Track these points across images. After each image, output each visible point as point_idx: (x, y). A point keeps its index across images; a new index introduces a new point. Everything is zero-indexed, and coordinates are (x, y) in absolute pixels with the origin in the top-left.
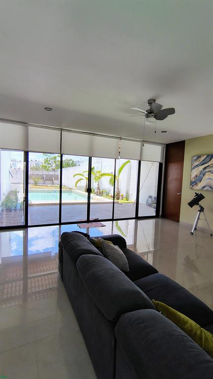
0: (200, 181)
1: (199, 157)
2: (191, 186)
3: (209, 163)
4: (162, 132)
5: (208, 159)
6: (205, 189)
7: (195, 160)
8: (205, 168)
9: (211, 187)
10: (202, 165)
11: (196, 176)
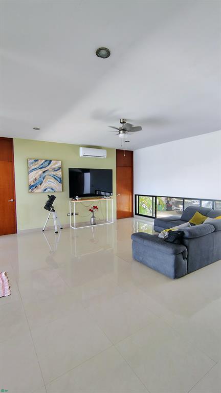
0: (41, 184)
1: (36, 160)
2: (31, 190)
3: (48, 167)
4: (34, 129)
5: (47, 163)
6: (47, 191)
7: (32, 163)
8: (44, 172)
9: (52, 189)
10: (41, 168)
11: (36, 179)
